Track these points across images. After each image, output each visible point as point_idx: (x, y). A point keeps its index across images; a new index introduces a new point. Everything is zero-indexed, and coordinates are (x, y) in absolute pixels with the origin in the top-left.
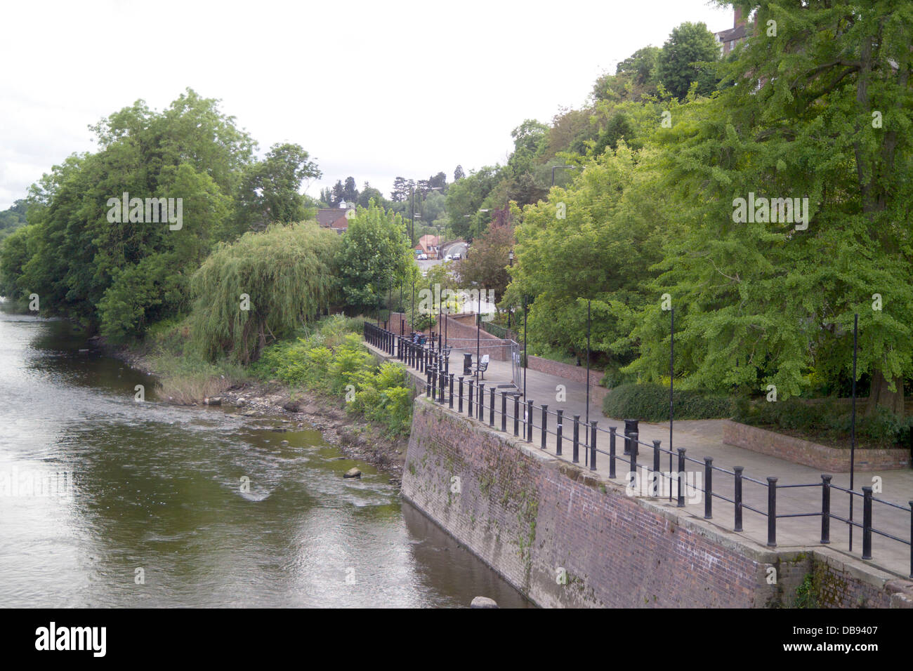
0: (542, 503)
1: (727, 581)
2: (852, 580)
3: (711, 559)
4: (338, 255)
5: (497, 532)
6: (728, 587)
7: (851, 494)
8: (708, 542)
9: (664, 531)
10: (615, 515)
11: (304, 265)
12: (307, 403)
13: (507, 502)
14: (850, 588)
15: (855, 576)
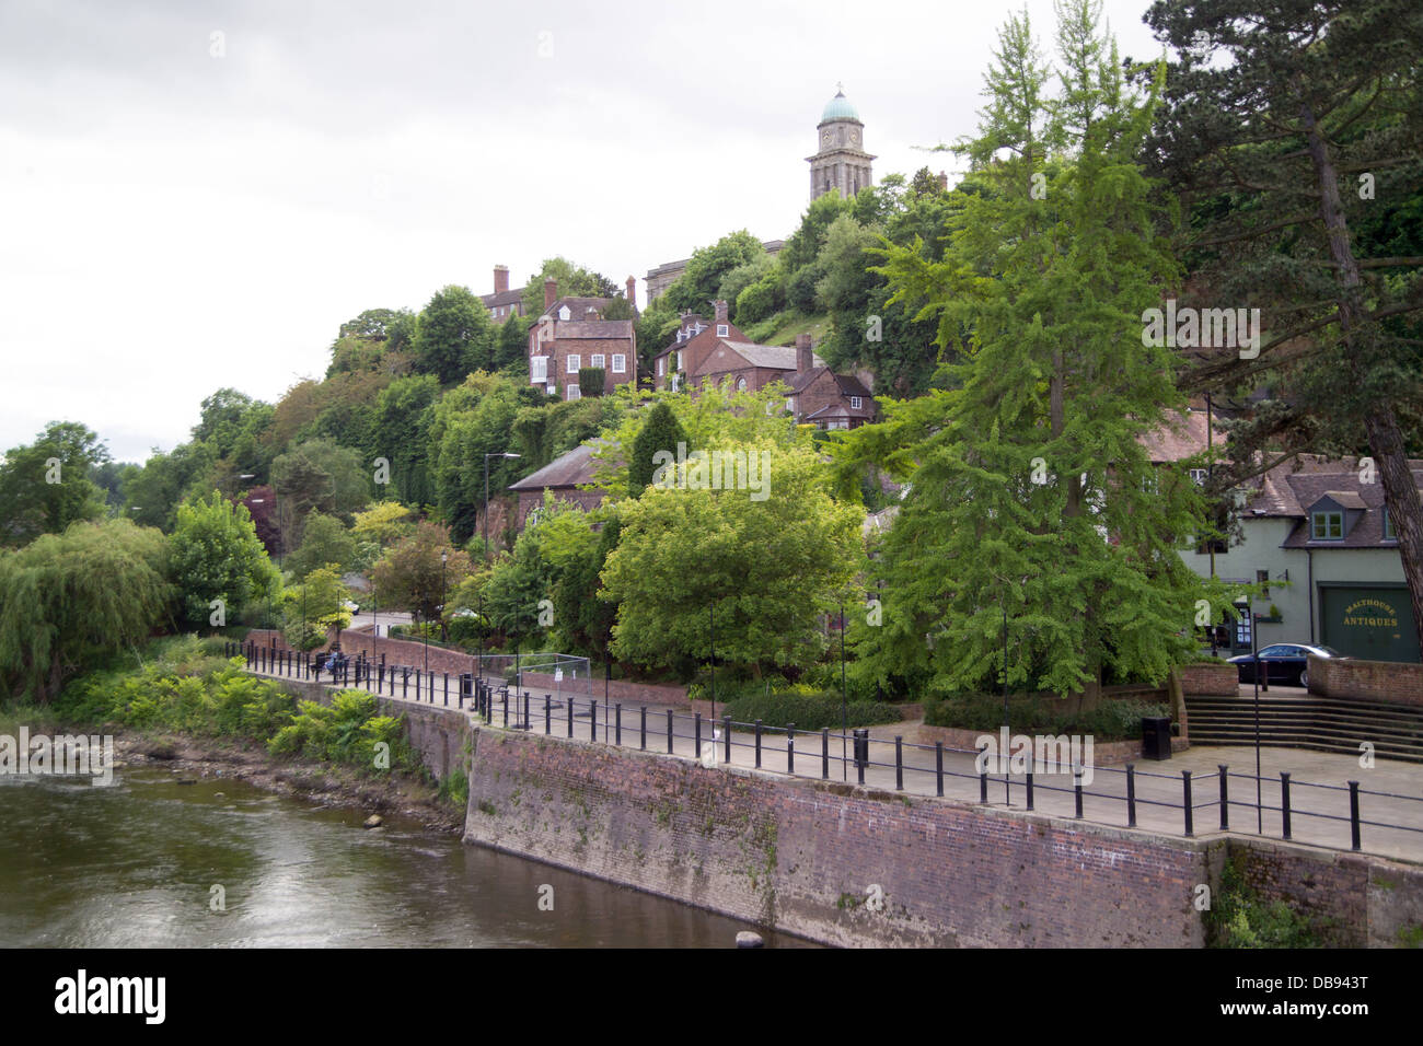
0: (785, 824)
1: (1144, 875)
2: (1290, 859)
3: (1113, 856)
4: (175, 559)
5: (696, 864)
6: (1146, 880)
7: (1259, 779)
8: (1106, 840)
9: (1025, 836)
10: (932, 826)
11: (132, 574)
12: (184, 748)
13: (711, 830)
14: (1286, 866)
15: (1292, 854)
